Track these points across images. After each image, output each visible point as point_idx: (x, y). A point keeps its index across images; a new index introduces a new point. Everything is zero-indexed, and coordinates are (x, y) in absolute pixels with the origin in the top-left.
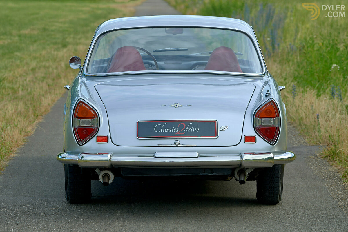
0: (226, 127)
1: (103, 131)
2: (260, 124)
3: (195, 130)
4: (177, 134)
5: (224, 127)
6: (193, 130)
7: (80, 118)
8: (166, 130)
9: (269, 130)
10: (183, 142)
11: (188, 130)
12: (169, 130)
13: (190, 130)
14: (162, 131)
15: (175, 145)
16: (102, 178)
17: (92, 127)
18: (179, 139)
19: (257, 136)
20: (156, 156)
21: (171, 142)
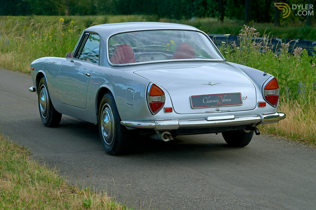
0: (246, 97)
1: (167, 104)
2: (267, 94)
3: (228, 100)
4: (218, 104)
5: (245, 97)
6: (227, 100)
7: (152, 96)
8: (211, 101)
9: (273, 98)
10: (221, 109)
11: (224, 101)
12: (212, 101)
13: (226, 100)
14: (208, 102)
15: (216, 111)
16: (163, 137)
17: (161, 102)
18: (218, 107)
19: (266, 103)
20: (208, 119)
21: (214, 109)
